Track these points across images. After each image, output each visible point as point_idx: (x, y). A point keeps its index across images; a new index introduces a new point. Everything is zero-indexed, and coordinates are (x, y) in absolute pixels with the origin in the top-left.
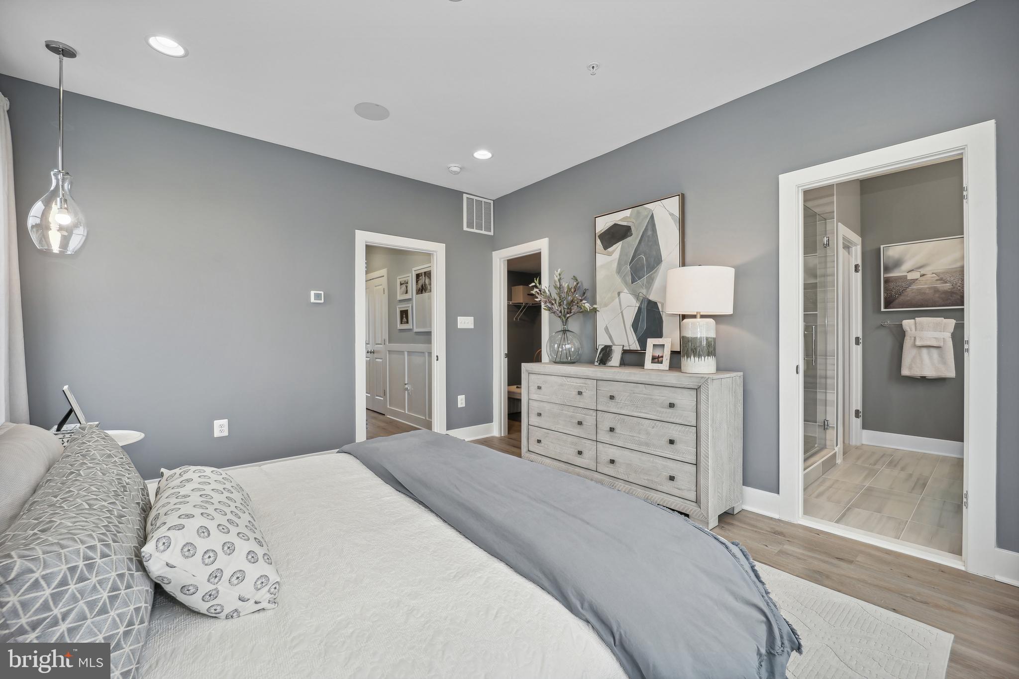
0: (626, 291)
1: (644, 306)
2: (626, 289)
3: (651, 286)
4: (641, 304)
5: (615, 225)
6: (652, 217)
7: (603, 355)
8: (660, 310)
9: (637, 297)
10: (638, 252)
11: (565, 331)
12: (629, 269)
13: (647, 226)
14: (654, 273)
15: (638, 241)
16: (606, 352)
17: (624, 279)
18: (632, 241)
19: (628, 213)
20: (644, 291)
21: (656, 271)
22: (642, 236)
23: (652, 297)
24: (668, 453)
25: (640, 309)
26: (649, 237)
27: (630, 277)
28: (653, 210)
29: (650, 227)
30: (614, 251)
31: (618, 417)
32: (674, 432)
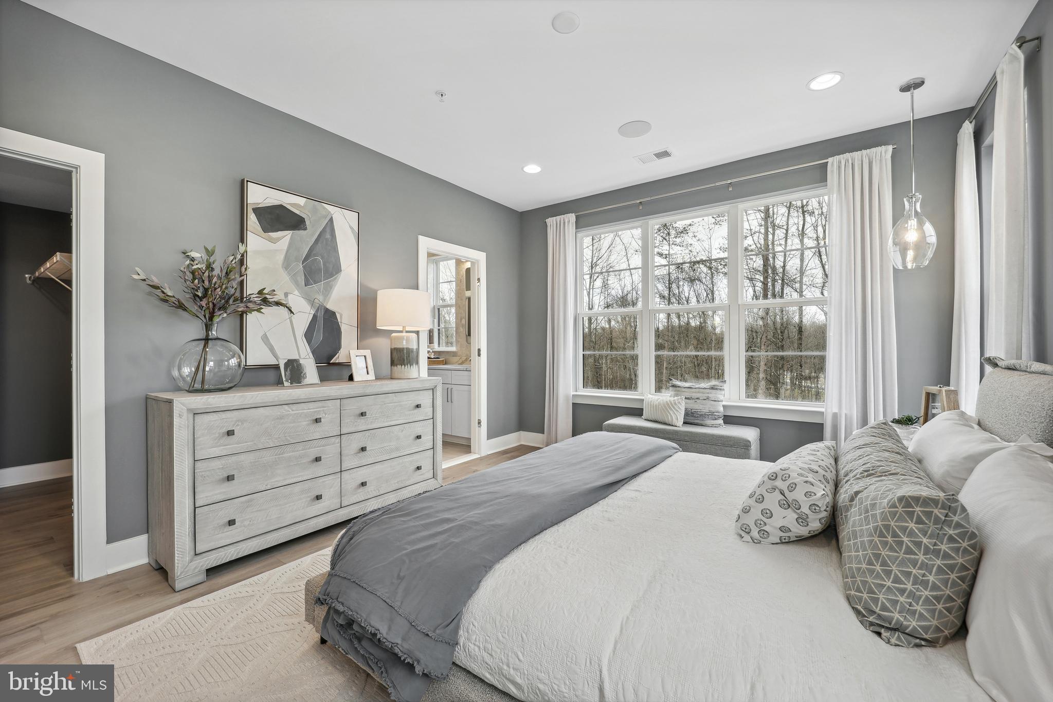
0: (296, 292)
1: (321, 314)
2: (297, 291)
3: (328, 294)
4: (317, 311)
5: (281, 207)
6: (331, 220)
7: (290, 370)
8: (339, 320)
9: (312, 303)
10: (314, 252)
11: (207, 340)
12: (302, 268)
13: (325, 228)
14: (333, 280)
15: (314, 239)
16: (293, 366)
17: (294, 278)
18: (307, 237)
19: (301, 201)
20: (321, 298)
21: (336, 278)
22: (320, 236)
23: (330, 306)
24: (414, 448)
25: (315, 317)
26: (327, 240)
27: (303, 277)
28: (332, 213)
29: (328, 230)
30: (279, 239)
31: (367, 433)
32: (418, 429)
